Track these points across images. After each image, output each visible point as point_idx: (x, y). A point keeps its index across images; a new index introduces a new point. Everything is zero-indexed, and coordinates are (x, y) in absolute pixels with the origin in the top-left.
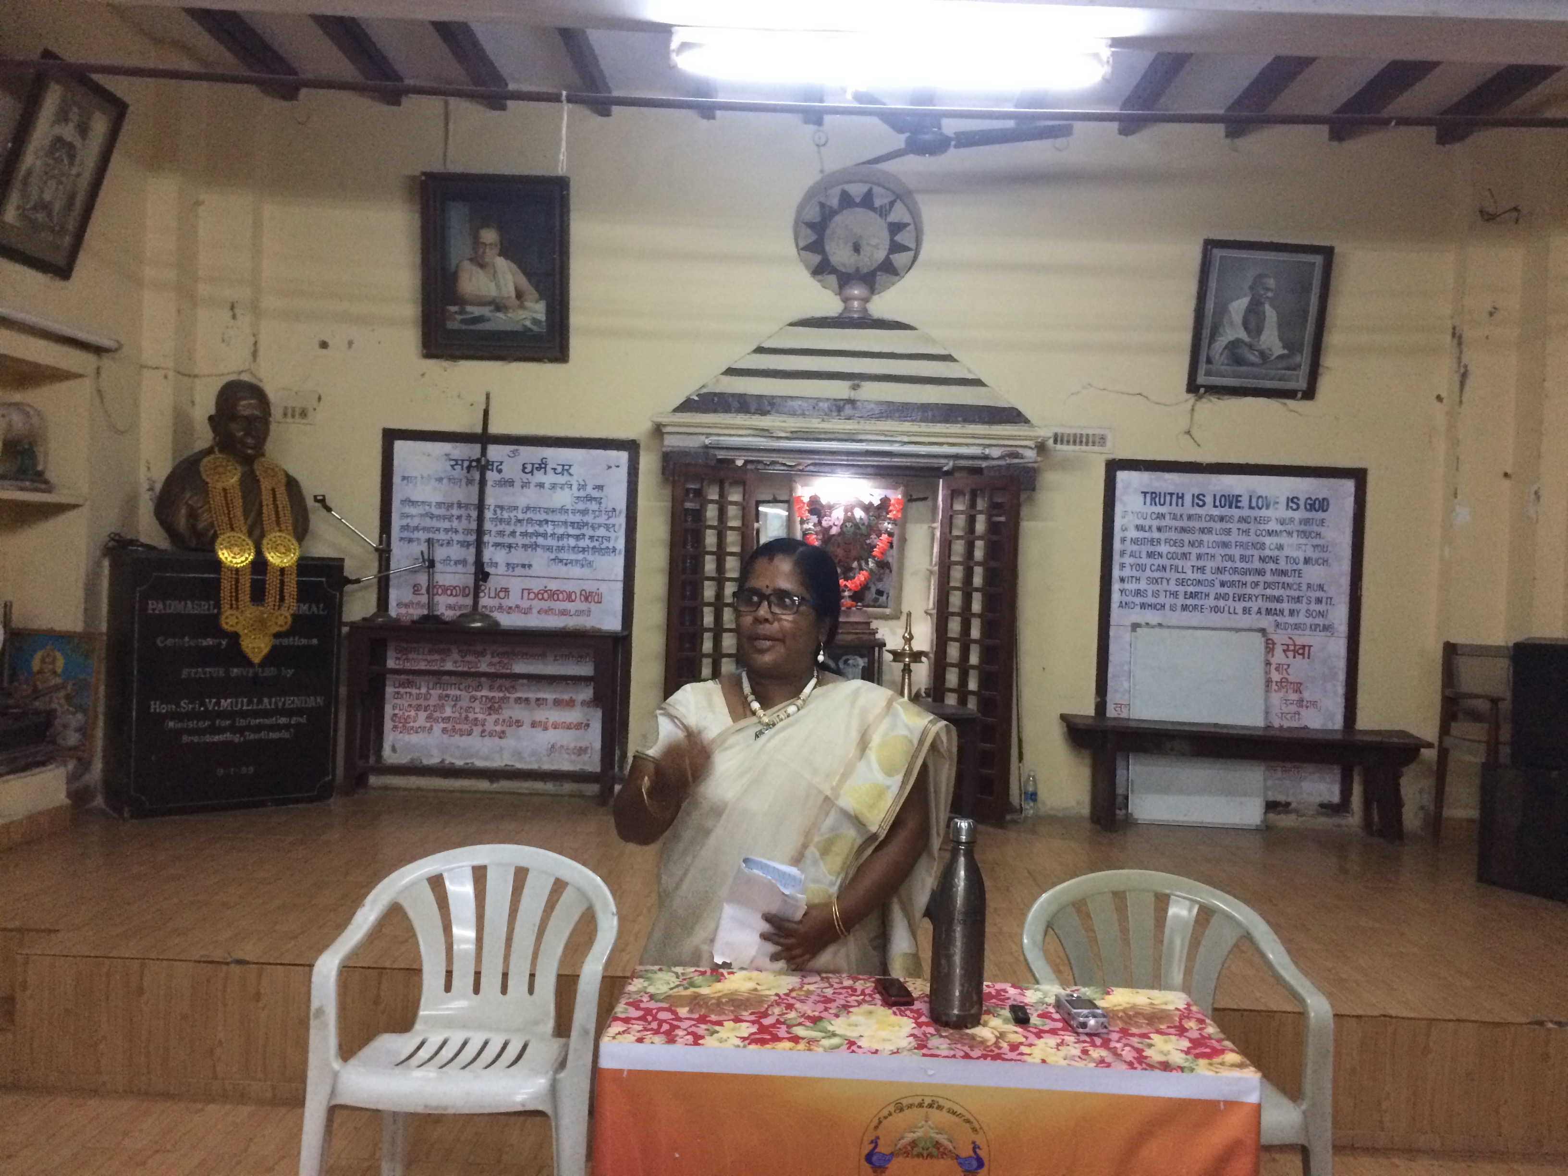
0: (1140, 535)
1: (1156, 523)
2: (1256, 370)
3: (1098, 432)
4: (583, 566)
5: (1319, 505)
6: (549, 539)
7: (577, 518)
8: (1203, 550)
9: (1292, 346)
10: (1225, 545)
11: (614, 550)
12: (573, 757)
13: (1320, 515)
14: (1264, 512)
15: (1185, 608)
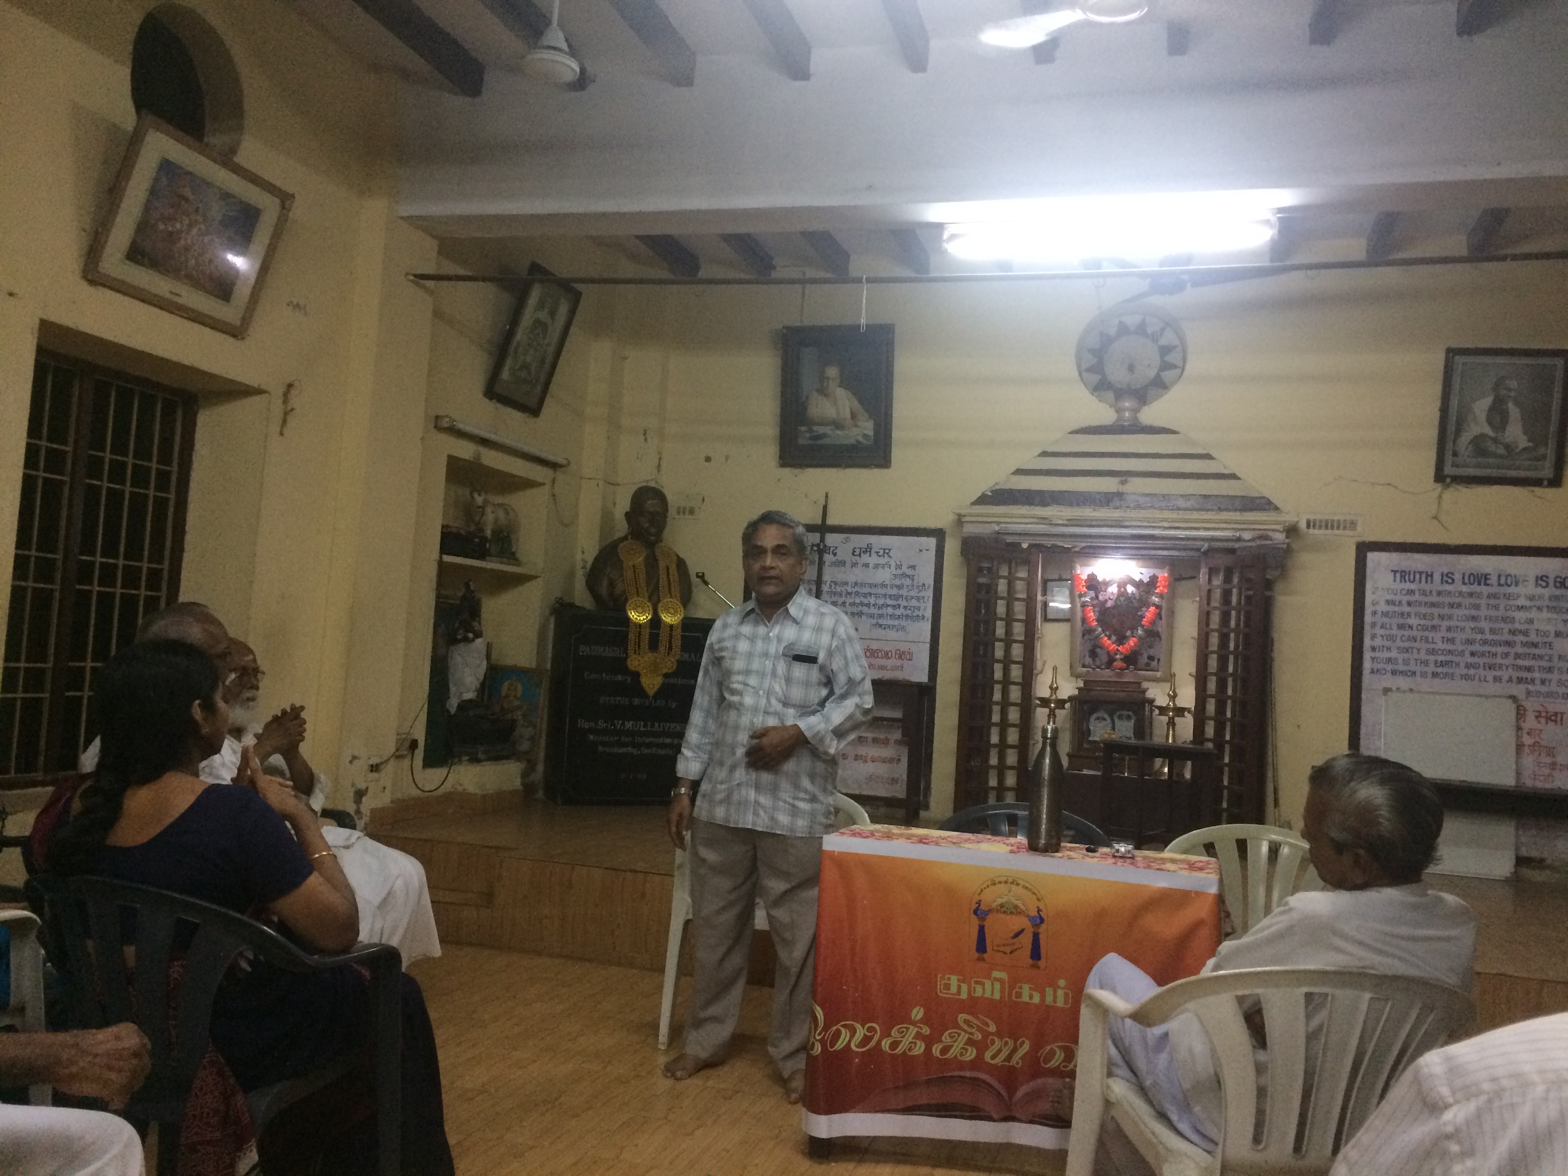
0: (1391, 608)
1: (1405, 599)
3: (1349, 518)
4: (898, 630)
6: (872, 608)
7: (895, 591)
8: (1453, 623)
10: (1474, 618)
11: (923, 617)
12: (887, 786)
14: (1512, 589)
15: (1435, 675)
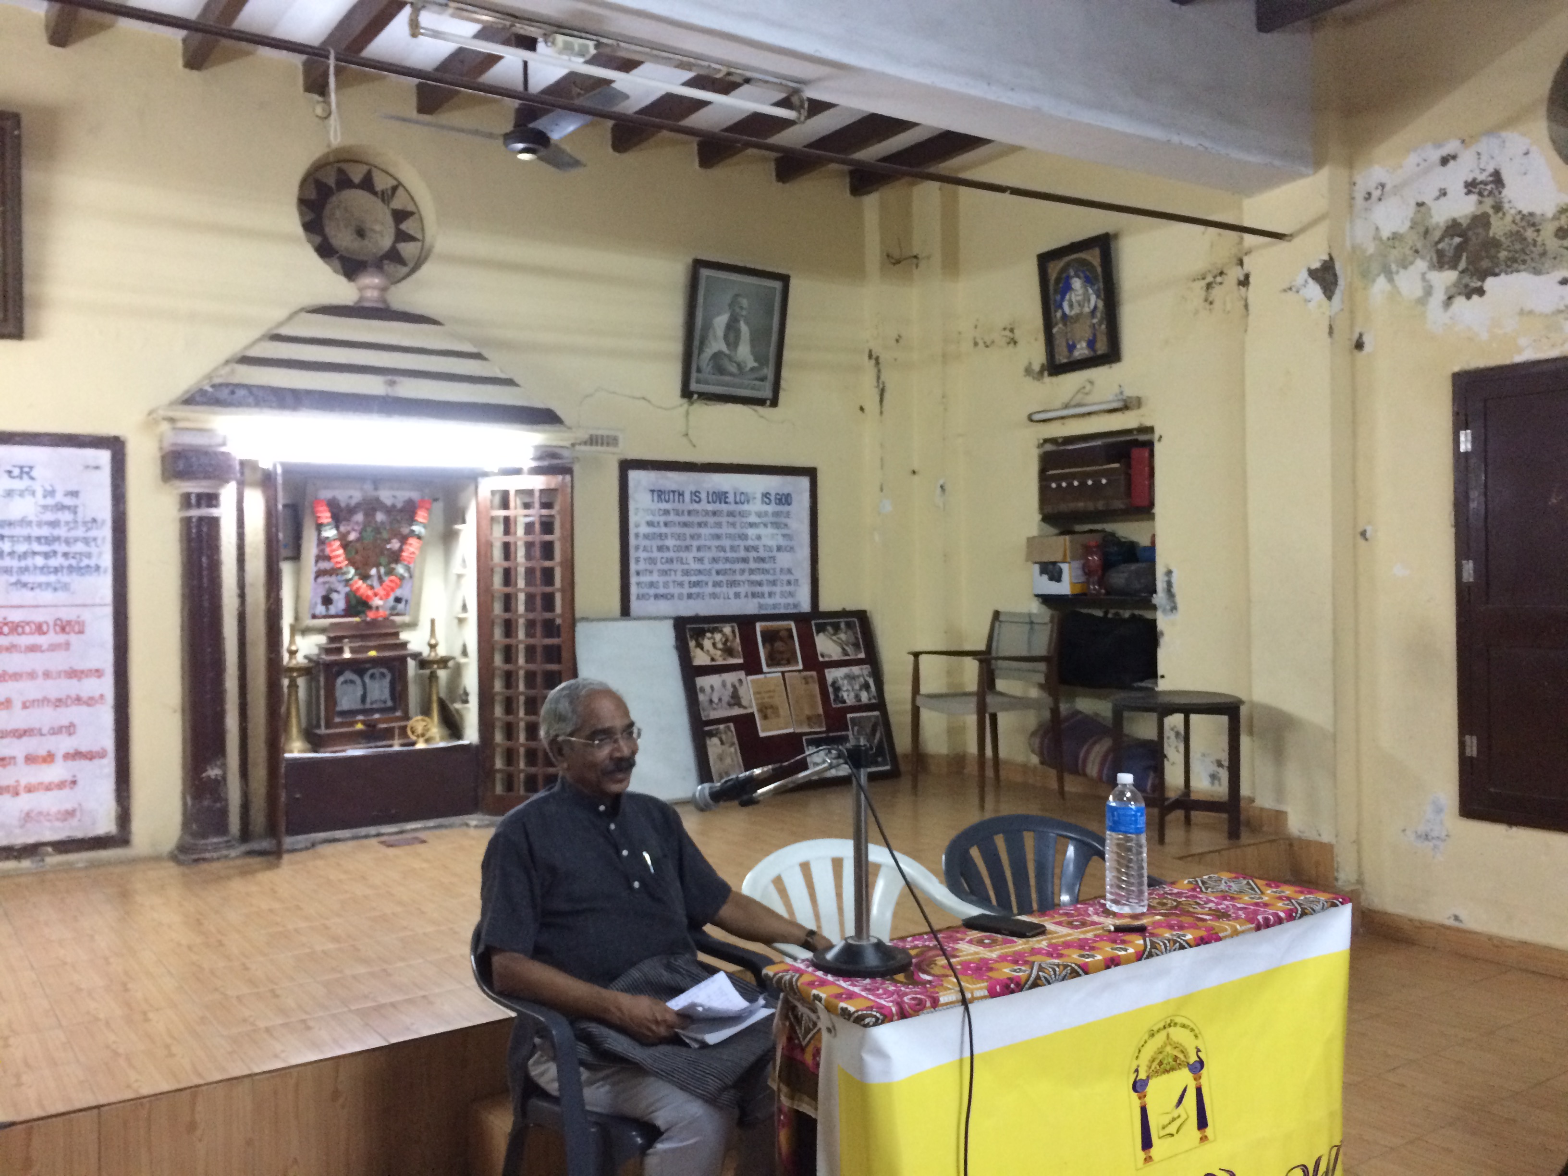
0: (651, 530)
1: (662, 519)
2: (737, 380)
3: (611, 433)
4: (56, 589)
5: (785, 499)
6: (7, 559)
7: (45, 531)
8: (702, 542)
9: (761, 359)
10: (718, 537)
11: (98, 568)
12: (58, 824)
13: (786, 508)
14: (746, 507)
15: (690, 596)
